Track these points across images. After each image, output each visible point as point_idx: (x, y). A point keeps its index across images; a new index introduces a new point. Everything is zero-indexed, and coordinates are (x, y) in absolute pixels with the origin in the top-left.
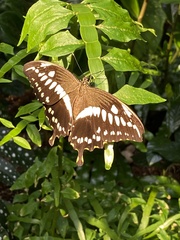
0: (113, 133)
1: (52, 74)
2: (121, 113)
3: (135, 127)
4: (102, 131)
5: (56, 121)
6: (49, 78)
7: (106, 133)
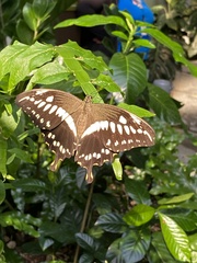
0: (124, 142)
1: (50, 99)
2: (130, 123)
3: (145, 132)
4: (113, 143)
5: (58, 144)
6: (48, 103)
7: (117, 143)
